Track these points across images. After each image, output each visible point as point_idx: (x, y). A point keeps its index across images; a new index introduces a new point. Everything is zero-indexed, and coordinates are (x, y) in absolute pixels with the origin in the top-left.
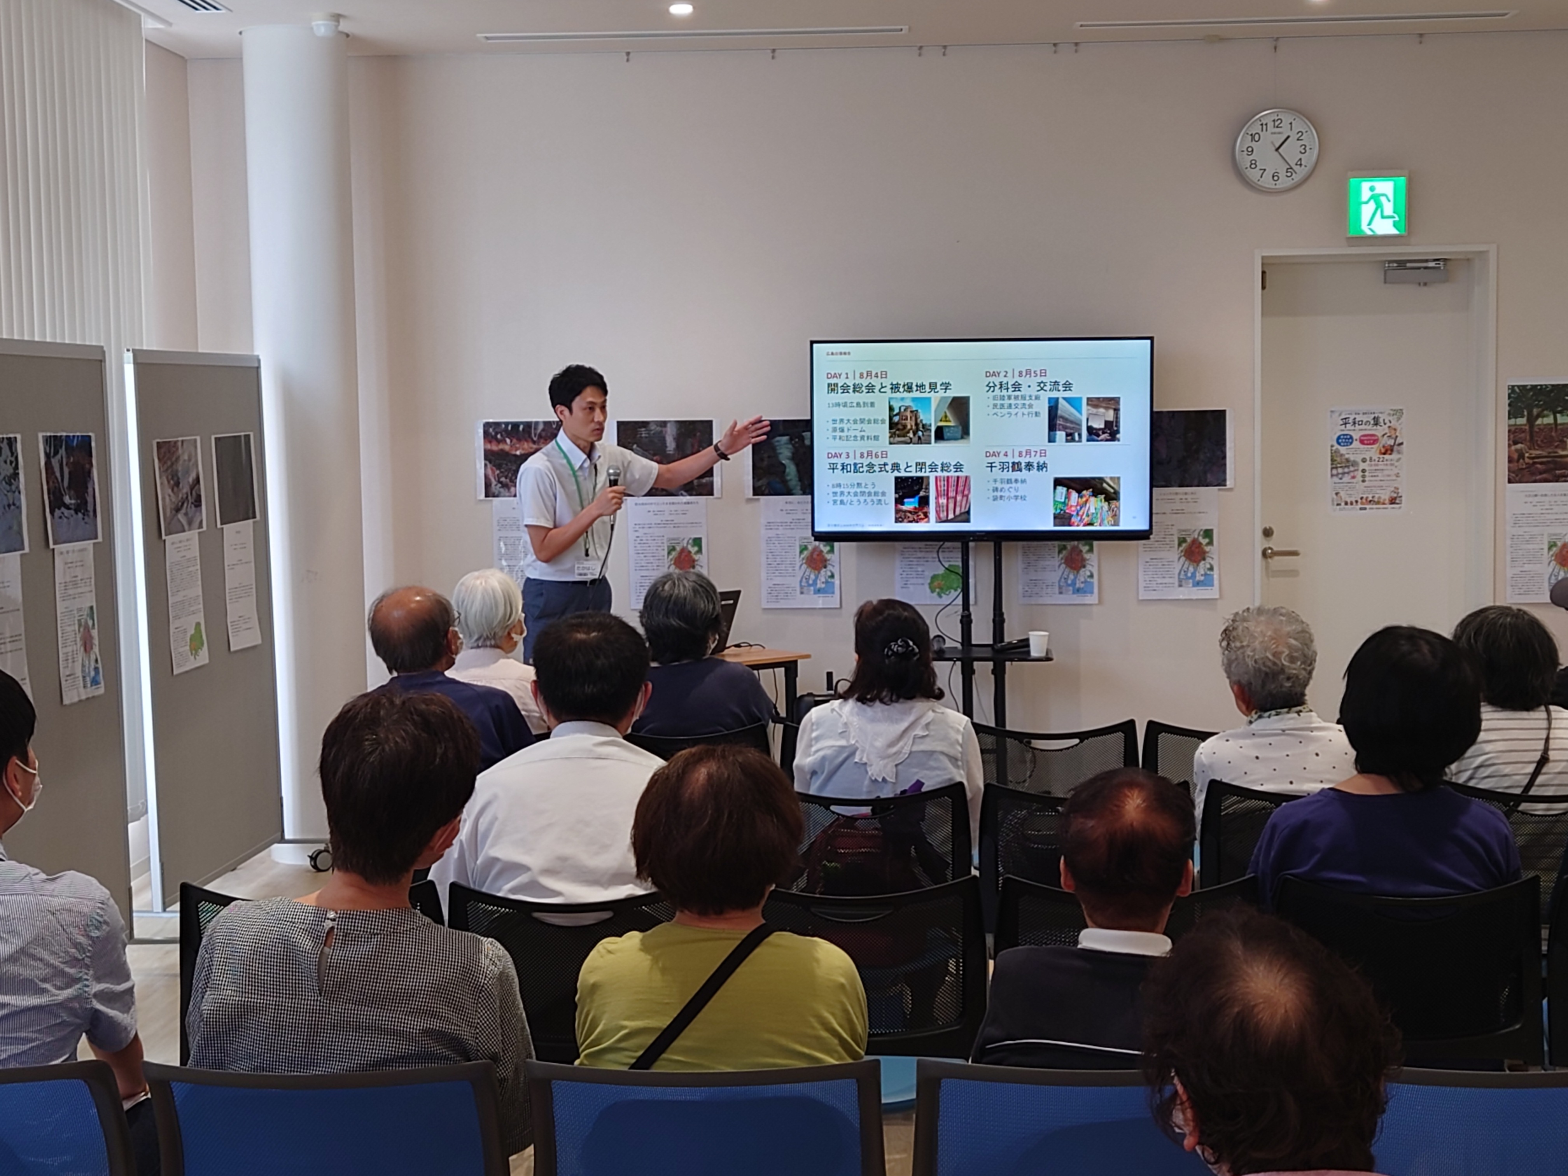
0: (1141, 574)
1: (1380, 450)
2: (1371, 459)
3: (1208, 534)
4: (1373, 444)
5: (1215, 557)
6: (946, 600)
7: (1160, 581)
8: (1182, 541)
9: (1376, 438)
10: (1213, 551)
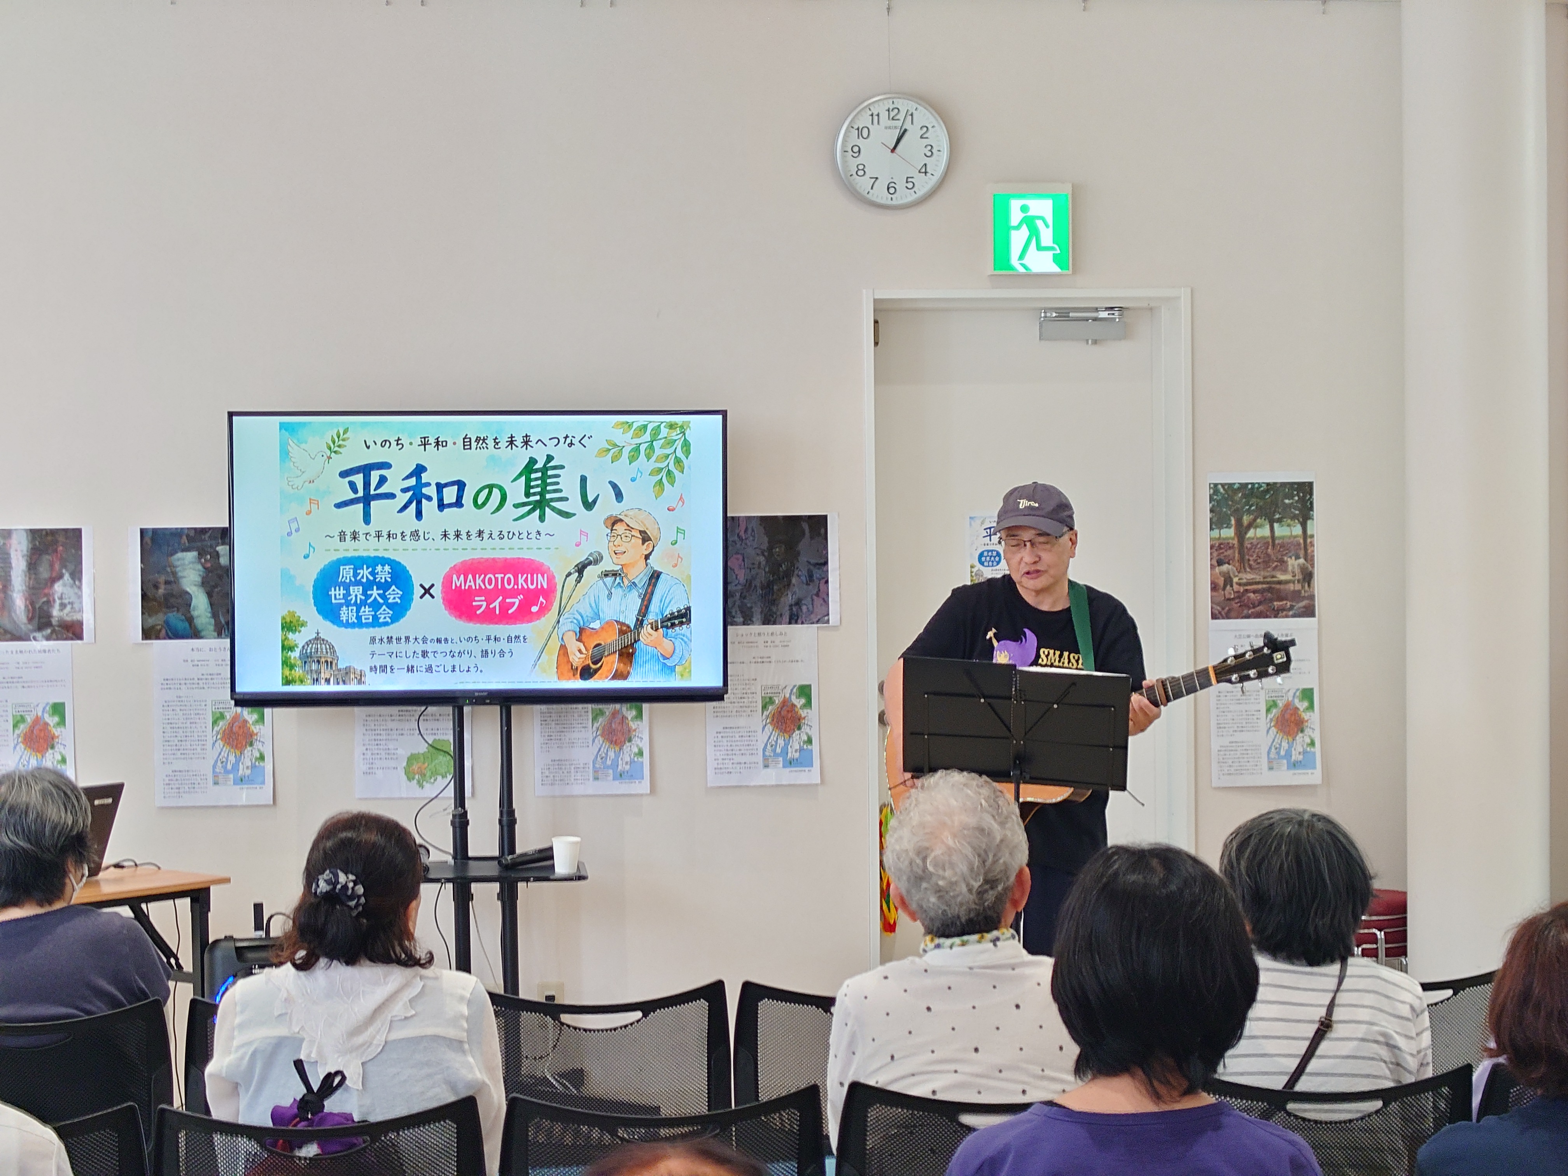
0: (710, 749)
5: (815, 724)
6: (430, 790)
7: (737, 759)
8: (767, 702)
10: (811, 716)
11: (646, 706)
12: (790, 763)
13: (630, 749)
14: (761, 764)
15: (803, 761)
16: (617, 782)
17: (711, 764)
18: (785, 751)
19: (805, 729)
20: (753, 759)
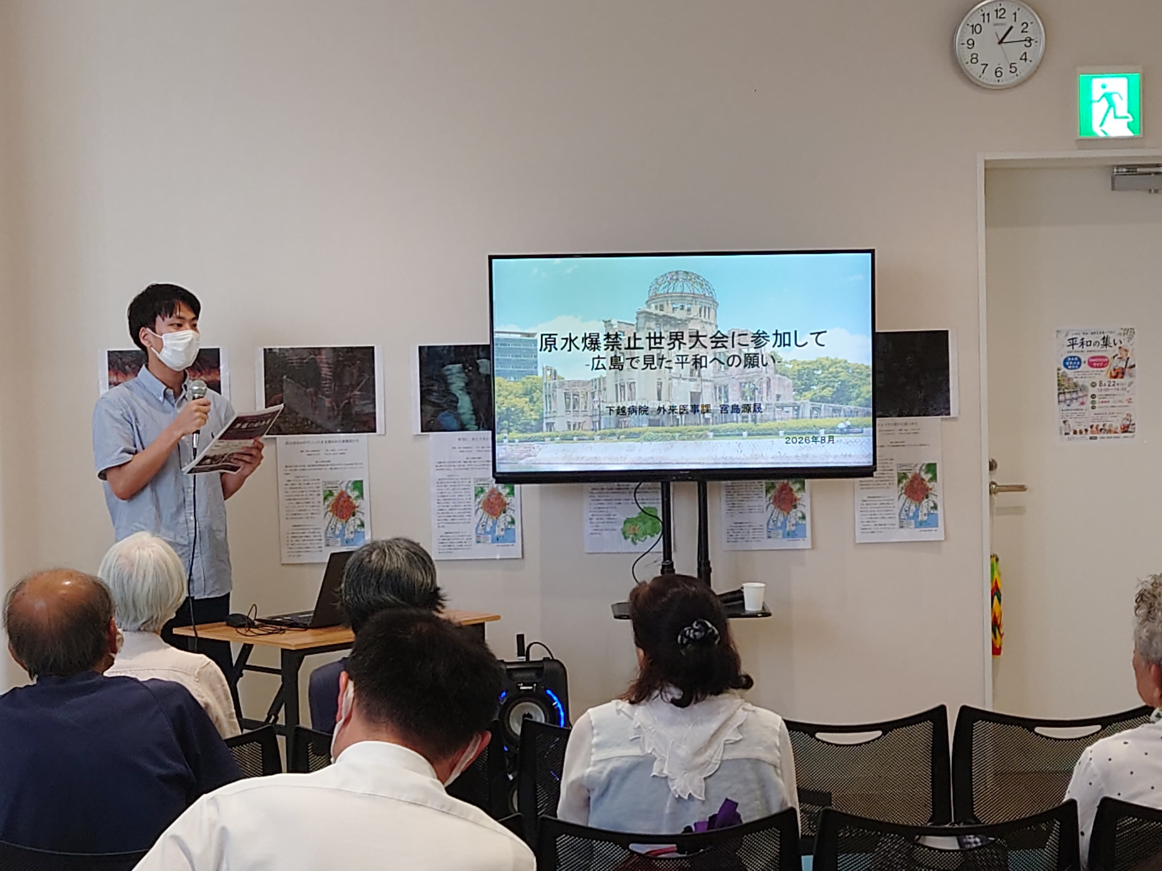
0: (857, 514)
1: (1111, 373)
2: (1101, 383)
3: (931, 468)
4: (1103, 367)
5: (939, 493)
7: (879, 521)
9: (1106, 360)
10: (937, 487)
11: (807, 481)
12: (920, 524)
13: (795, 514)
14: (897, 525)
15: (931, 522)
16: (785, 540)
17: (858, 526)
18: (916, 515)
19: (932, 498)
20: (893, 521)
